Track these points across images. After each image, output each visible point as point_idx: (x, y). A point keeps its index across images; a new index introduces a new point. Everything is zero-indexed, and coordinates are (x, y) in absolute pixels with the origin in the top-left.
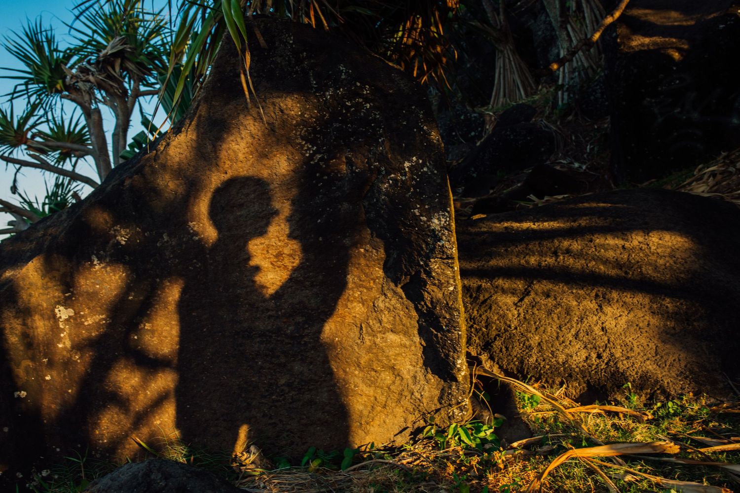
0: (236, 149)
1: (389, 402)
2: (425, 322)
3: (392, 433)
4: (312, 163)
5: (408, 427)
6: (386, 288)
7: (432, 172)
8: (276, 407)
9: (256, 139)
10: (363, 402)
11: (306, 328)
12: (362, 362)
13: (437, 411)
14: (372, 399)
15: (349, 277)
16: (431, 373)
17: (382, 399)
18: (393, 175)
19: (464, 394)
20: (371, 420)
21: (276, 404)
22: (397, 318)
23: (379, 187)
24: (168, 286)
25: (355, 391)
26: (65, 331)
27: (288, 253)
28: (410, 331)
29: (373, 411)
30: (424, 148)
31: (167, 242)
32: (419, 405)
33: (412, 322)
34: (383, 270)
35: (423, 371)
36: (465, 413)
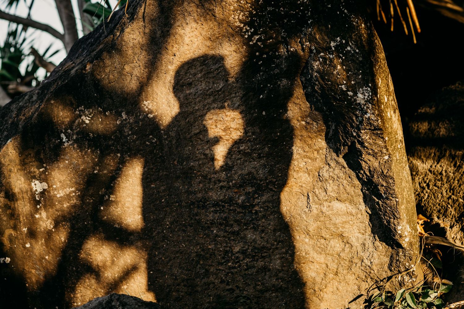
0: (182, 33)
1: (340, 269)
2: (367, 190)
3: (347, 300)
4: (251, 43)
5: (362, 295)
6: (329, 158)
7: (355, 51)
8: (232, 273)
9: (199, 24)
10: (315, 270)
11: (256, 198)
12: (310, 230)
13: (389, 278)
14: (324, 266)
15: (294, 148)
16: (378, 240)
17: (333, 266)
18: (322, 54)
19: (411, 260)
20: (324, 287)
21: (232, 270)
22: (341, 187)
23: (312, 64)
24: (128, 160)
25: (306, 258)
26: (40, 203)
27: (235, 127)
28: (355, 199)
29: (325, 278)
30: (346, 29)
31: (126, 120)
32: (370, 273)
33: (356, 191)
34: (326, 140)
35: (371, 238)
36: (415, 280)
